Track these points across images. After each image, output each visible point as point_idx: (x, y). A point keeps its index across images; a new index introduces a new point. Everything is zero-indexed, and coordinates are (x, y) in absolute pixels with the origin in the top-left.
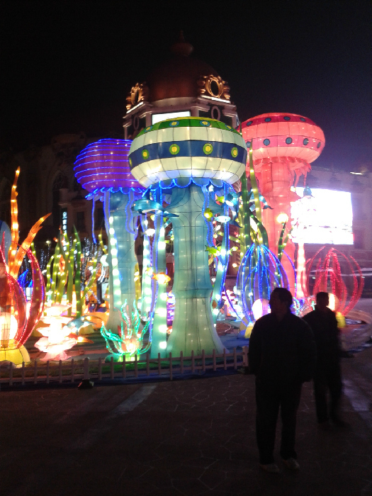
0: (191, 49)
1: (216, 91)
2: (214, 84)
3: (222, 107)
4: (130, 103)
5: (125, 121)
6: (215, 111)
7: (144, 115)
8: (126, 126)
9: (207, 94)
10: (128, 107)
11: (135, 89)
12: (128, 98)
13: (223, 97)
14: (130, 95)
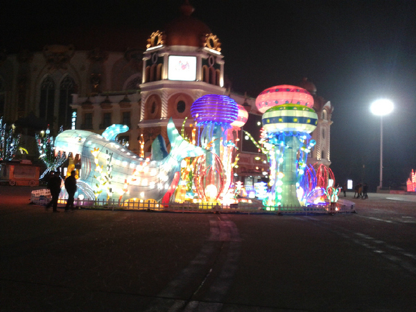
0: (193, 10)
1: (212, 45)
2: (211, 41)
3: (215, 56)
4: (150, 43)
5: (144, 55)
6: (211, 59)
7: (163, 55)
8: (145, 59)
9: (207, 46)
10: (148, 46)
11: (155, 35)
12: (149, 40)
13: (216, 50)
14: (150, 38)
